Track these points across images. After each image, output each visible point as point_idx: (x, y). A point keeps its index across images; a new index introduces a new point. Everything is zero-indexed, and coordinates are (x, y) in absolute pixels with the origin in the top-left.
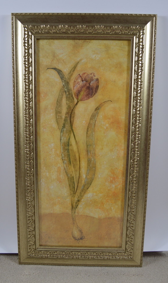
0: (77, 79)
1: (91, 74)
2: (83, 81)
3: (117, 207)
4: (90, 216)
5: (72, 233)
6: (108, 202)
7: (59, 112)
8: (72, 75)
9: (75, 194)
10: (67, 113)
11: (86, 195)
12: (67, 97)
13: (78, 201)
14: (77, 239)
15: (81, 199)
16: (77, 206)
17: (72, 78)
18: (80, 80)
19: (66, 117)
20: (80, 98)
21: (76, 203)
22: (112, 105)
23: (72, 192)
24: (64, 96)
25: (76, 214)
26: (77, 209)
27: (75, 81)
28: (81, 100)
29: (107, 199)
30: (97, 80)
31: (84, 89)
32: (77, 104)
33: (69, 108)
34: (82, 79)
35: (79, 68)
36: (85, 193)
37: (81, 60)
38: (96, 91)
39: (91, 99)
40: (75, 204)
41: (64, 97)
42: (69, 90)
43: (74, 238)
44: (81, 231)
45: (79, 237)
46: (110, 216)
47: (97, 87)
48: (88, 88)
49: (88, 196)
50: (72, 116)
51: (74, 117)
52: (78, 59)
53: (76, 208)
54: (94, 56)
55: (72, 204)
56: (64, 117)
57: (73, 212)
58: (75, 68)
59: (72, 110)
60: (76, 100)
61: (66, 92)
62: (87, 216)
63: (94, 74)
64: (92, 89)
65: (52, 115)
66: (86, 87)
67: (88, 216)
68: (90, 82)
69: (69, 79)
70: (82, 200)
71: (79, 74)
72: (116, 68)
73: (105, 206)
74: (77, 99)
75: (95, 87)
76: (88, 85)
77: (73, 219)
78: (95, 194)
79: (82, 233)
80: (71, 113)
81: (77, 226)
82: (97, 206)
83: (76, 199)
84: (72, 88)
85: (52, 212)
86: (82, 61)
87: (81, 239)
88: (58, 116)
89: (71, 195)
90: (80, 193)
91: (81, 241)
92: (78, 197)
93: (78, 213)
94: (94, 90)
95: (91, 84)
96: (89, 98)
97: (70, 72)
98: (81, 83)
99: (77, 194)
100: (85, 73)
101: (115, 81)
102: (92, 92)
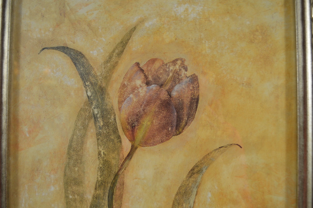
0: (130, 80)
1: (174, 62)
2: (148, 84)
7: (75, 179)
8: (114, 66)
10: (99, 185)
12: (98, 134)
17: (115, 75)
18: (139, 82)
19: (96, 197)
20: (140, 134)
22: (243, 159)
24: (92, 131)
27: (124, 86)
28: (146, 143)
30: (194, 79)
31: (153, 108)
32: (130, 155)
33: (105, 166)
34: (146, 77)
35: (135, 44)
37: (142, 21)
38: (191, 116)
39: (175, 140)
41: (89, 134)
42: (106, 113)
47: (195, 101)
48: (166, 105)
58: (124, 43)
59: (117, 175)
60: (127, 144)
61: (95, 118)
63: (183, 63)
64: (179, 109)
66: (159, 102)
68: (172, 88)
69: (107, 78)
71: (138, 64)
74: (132, 139)
75: (187, 102)
76: (164, 95)
84: (116, 106)
86: (147, 24)
94: (185, 111)
95: (174, 94)
96: (168, 136)
97: (110, 57)
98: (143, 91)
100: (153, 61)
101: (249, 84)
102: (179, 119)
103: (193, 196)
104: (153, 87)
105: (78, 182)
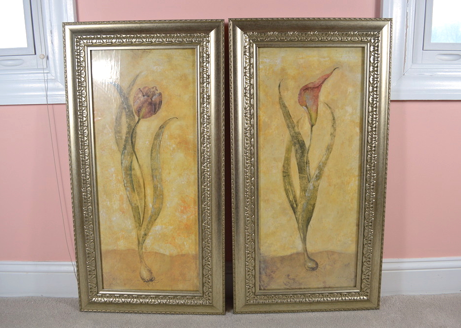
0: (137, 94)
1: (153, 88)
2: (144, 96)
3: (190, 241)
4: (159, 253)
5: (140, 273)
6: (180, 236)
7: (118, 131)
8: (131, 89)
9: (141, 226)
10: (128, 133)
11: (153, 228)
12: (126, 115)
13: (145, 235)
14: (146, 280)
15: (149, 232)
16: (145, 240)
17: (131, 93)
18: (140, 95)
19: (126, 137)
20: (141, 115)
21: (143, 237)
22: (178, 123)
23: (138, 225)
24: (124, 113)
25: (143, 250)
26: (144, 245)
27: (135, 97)
28: (143, 117)
29: (178, 232)
30: (160, 94)
31: (146, 105)
32: (138, 122)
33: (129, 126)
34: (143, 93)
35: (139, 81)
36: (152, 225)
37: (141, 72)
38: (159, 108)
39: (154, 116)
40: (141, 238)
41: (123, 114)
42: (129, 107)
43: (143, 279)
44: (150, 271)
45: (148, 278)
46: (183, 252)
47: (161, 102)
48: (151, 104)
49: (157, 229)
50: (134, 135)
51: (135, 137)
52: (138, 72)
53: (143, 243)
54: (155, 68)
55: (138, 239)
56: (124, 137)
57: (140, 247)
58: (134, 81)
59: (134, 129)
60: (137, 118)
61: (125, 108)
62: (156, 253)
63: (156, 88)
64: (155, 105)
65: (110, 135)
66: (148, 103)
67: (157, 253)
68: (153, 97)
69: (129, 94)
70: (150, 234)
71: (140, 89)
72: (181, 80)
73: (176, 241)
74: (139, 116)
75: (158, 102)
76: (150, 100)
77: (140, 256)
78: (164, 226)
79: (152, 273)
80: (133, 132)
81: (146, 264)
82: (167, 240)
83: (143, 233)
84: (132, 104)
85: (115, 248)
86: (143, 74)
87: (151, 280)
88: (118, 136)
89: (136, 227)
90: (147, 225)
91: (150, 283)
92: (145, 230)
93: (145, 249)
94: (157, 106)
95: (153, 99)
96: (151, 115)
97: (130, 86)
98: (142, 99)
99: (143, 226)
100: (145, 87)
101: (180, 96)
102: (155, 109)
103: (161, 137)
104: (145, 97)
105: (120, 132)
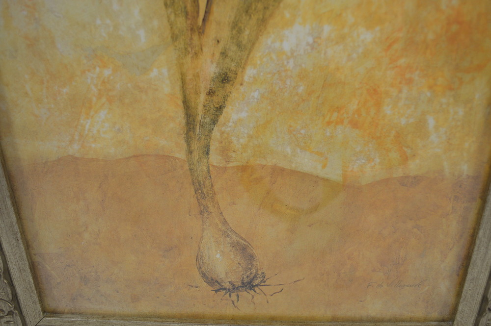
3: (461, 112)
4: (293, 172)
5: (199, 258)
6: (410, 81)
9: (201, 31)
11: (268, 41)
13: (225, 79)
14: (227, 285)
15: (242, 65)
16: (220, 109)
21: (211, 93)
23: (181, 22)
25: (215, 159)
26: (216, 133)
29: (402, 61)
36: (263, 22)
40: (203, 97)
43: (213, 282)
44: (244, 250)
45: (236, 279)
46: (414, 167)
49: (287, 47)
53: (214, 122)
55: (185, 102)
57: (195, 145)
62: (278, 172)
67: (283, 170)
70: (250, 72)
73: (387, 110)
77: (198, 187)
78: (327, 29)
79: (252, 257)
81: (225, 222)
82: (338, 109)
83: (210, 68)
85: (75, 149)
87: (249, 285)
89: (175, 38)
90: (236, 27)
91: (245, 294)
92: (224, 54)
93: (225, 151)
99: (212, 31)
